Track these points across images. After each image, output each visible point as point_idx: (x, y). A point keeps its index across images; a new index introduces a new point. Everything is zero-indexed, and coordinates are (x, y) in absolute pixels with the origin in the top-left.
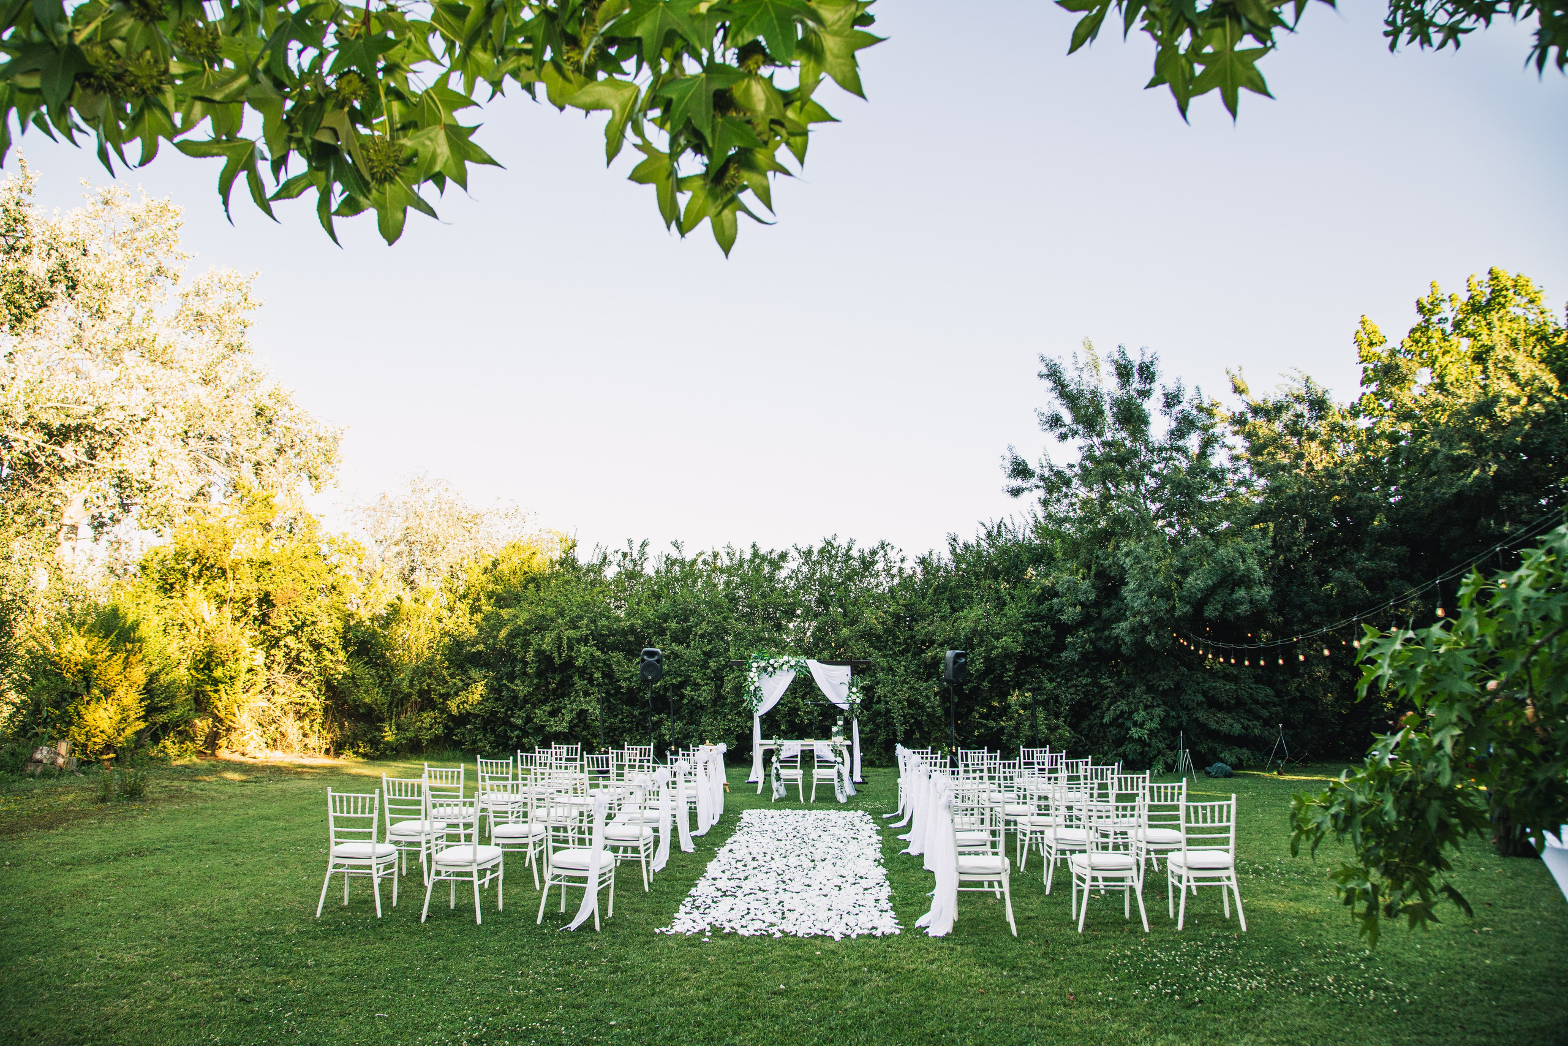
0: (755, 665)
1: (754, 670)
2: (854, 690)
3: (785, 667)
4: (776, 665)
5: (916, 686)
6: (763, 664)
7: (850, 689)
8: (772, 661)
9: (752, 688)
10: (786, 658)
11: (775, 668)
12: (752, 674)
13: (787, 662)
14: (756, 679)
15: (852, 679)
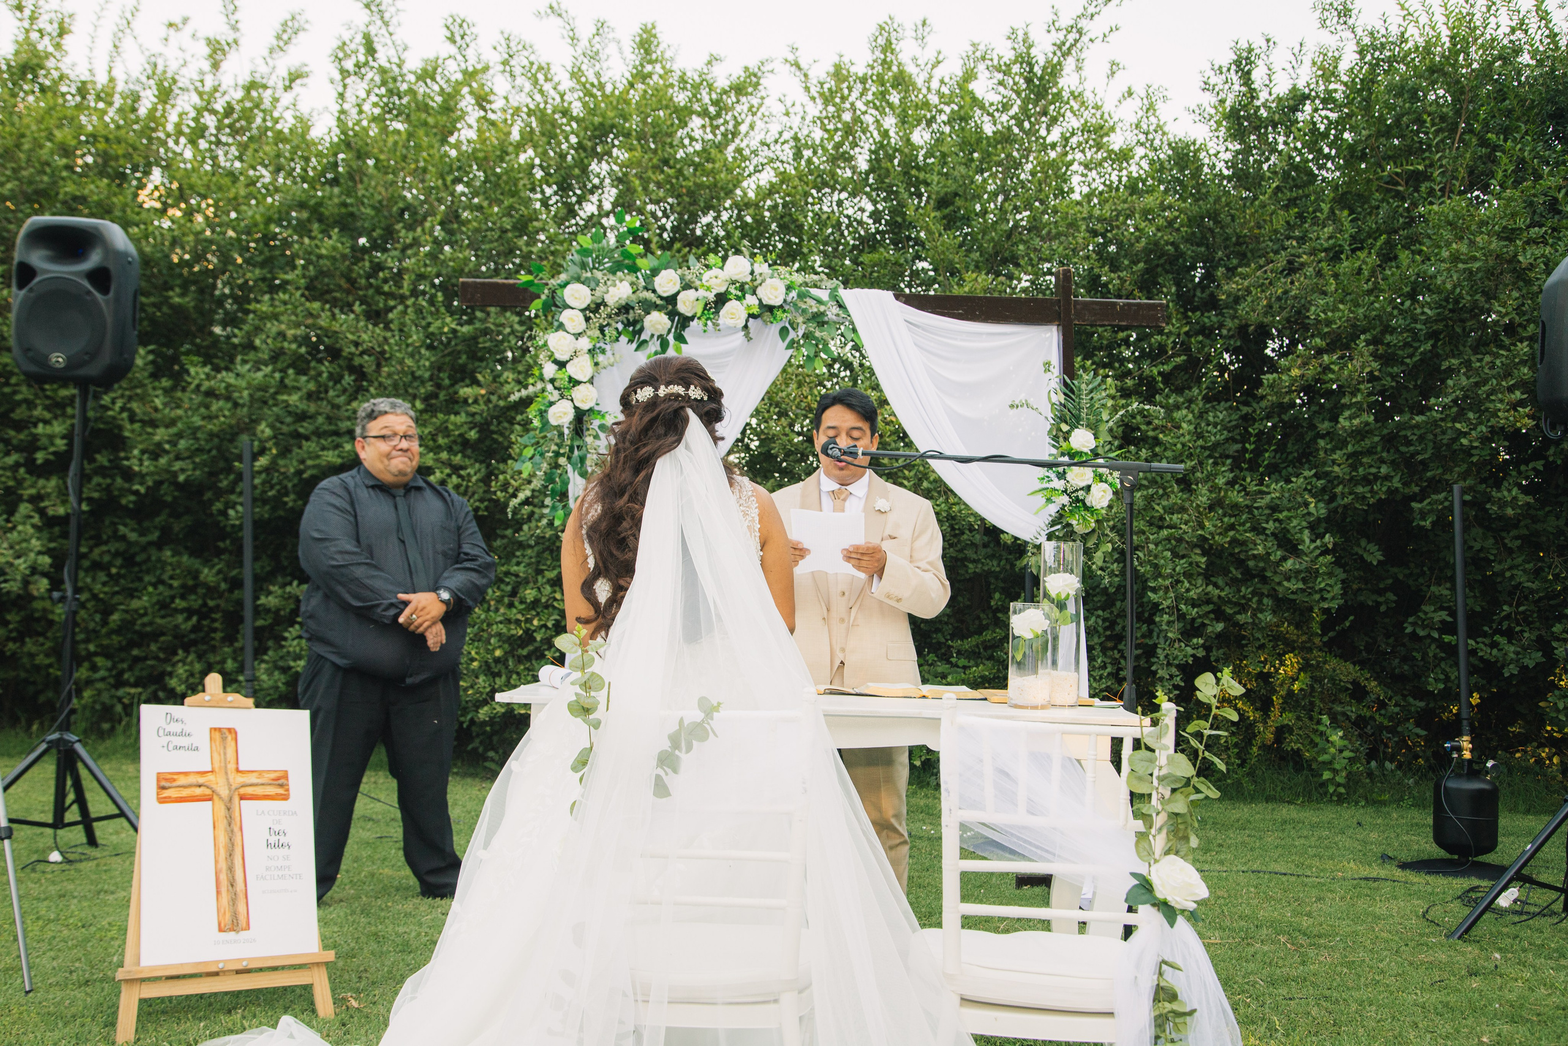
0: (577, 295)
1: (572, 319)
2: (1082, 439)
3: (734, 312)
4: (687, 303)
5: (1235, 496)
6: (620, 291)
7: (1059, 436)
8: (667, 282)
9: (561, 414)
10: (738, 266)
11: (684, 321)
12: (558, 343)
13: (744, 289)
14: (580, 369)
15: (1069, 390)
